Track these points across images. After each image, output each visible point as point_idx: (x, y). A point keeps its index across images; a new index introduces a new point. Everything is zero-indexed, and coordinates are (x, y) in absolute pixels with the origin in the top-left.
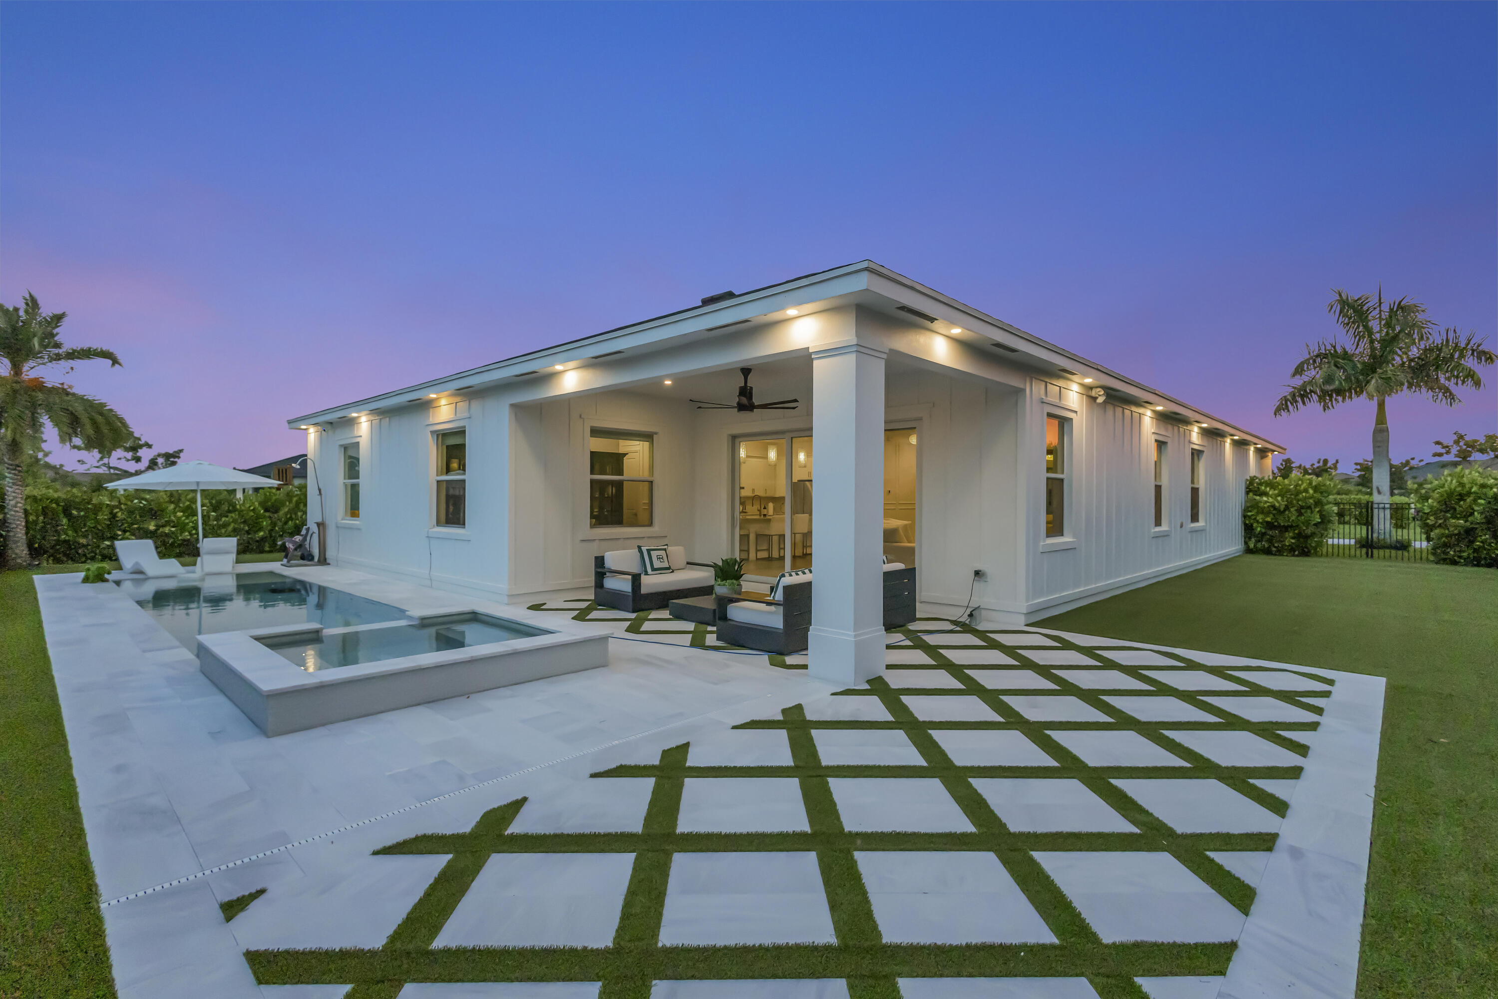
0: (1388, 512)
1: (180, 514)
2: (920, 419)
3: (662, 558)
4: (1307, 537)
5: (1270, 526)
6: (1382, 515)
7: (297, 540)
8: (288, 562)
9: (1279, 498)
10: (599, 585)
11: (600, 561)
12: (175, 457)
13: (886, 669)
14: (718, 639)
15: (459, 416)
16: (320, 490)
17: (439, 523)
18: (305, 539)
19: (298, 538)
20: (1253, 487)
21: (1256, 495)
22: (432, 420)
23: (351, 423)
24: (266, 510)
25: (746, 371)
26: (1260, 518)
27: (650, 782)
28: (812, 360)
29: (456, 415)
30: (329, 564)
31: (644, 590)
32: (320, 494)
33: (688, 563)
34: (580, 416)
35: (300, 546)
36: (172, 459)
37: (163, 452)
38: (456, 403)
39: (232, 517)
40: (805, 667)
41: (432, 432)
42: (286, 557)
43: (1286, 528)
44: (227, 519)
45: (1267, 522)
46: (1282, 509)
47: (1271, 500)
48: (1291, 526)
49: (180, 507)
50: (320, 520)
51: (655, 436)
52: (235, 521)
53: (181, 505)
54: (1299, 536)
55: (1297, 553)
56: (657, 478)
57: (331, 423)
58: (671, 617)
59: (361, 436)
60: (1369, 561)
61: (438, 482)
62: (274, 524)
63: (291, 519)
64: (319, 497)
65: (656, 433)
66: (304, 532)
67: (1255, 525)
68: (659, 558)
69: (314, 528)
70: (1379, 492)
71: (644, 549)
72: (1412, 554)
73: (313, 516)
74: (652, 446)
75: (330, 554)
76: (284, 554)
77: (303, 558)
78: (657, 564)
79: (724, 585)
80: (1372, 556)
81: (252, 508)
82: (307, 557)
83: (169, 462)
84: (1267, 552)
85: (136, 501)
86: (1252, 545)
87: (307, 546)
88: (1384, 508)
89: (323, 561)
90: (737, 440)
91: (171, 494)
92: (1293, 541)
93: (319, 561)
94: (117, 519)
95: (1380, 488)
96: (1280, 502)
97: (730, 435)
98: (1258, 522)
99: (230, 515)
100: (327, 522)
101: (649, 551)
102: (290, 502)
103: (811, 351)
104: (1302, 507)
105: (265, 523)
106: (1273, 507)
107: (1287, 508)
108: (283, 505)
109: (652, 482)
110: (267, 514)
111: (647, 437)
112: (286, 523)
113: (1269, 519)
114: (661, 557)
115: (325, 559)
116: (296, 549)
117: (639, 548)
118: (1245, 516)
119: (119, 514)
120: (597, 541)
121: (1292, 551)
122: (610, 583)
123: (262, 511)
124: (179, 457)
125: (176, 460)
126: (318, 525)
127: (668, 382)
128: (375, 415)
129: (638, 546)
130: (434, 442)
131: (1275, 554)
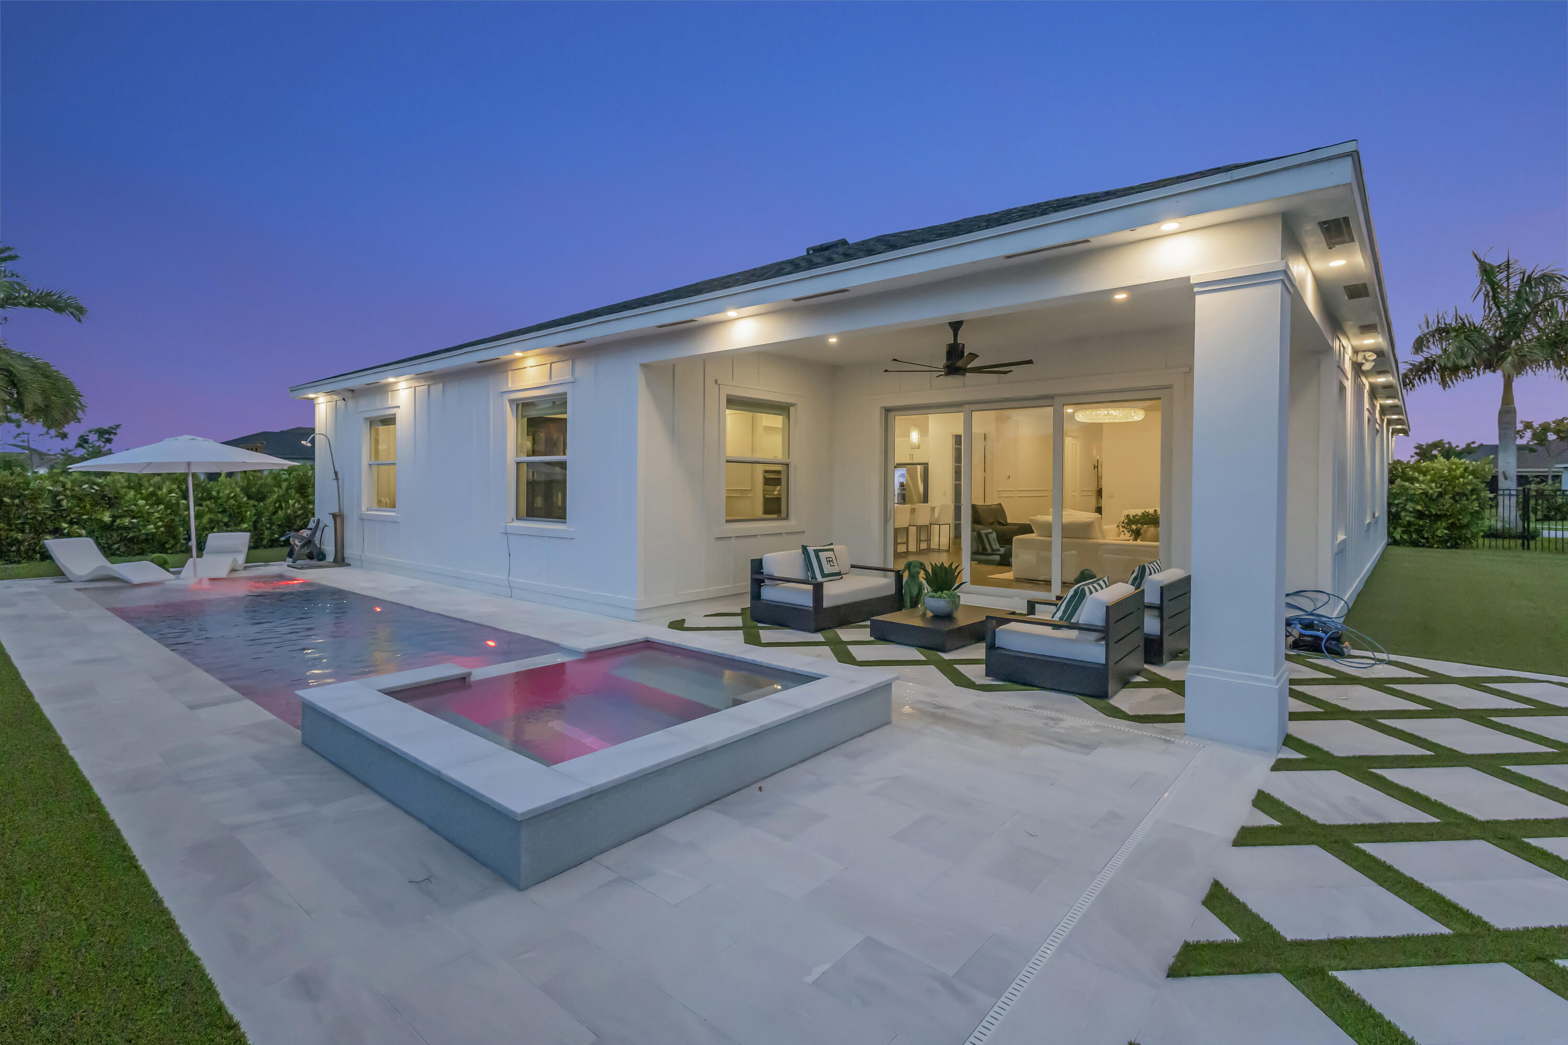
0: (1514, 499)
1: (141, 502)
3: (832, 561)
4: (1463, 527)
5: (1420, 515)
6: (1507, 502)
7: (305, 535)
8: (294, 562)
9: (1433, 485)
10: (756, 596)
11: (757, 565)
12: (109, 433)
13: (1290, 720)
14: (988, 674)
15: (555, 379)
16: (336, 474)
17: (518, 517)
18: (314, 534)
19: (305, 533)
20: (1396, 473)
21: (1405, 481)
22: (511, 386)
23: (383, 390)
24: (249, 497)
25: (956, 326)
26: (1410, 506)
28: (1195, 294)
29: (550, 379)
30: (349, 565)
31: (826, 604)
32: (337, 478)
33: (852, 566)
34: (716, 381)
35: (309, 542)
36: (107, 436)
37: (96, 427)
38: (551, 363)
39: (207, 506)
41: (511, 401)
42: (290, 555)
43: (1438, 517)
44: (201, 508)
45: (1419, 511)
46: (1434, 497)
47: (1423, 486)
48: (1445, 515)
49: (142, 493)
50: (336, 510)
51: (792, 409)
52: (210, 511)
53: (143, 491)
54: (1452, 527)
55: (1449, 544)
56: (795, 461)
57: (352, 391)
58: (872, 639)
59: (399, 407)
60: (1526, 554)
61: (518, 463)
62: (259, 515)
63: (281, 507)
64: (336, 481)
65: (793, 405)
66: (312, 525)
67: (1403, 514)
68: (829, 561)
69: (329, 521)
70: (1506, 478)
71: (810, 549)
73: (323, 507)
74: (787, 421)
75: (349, 552)
76: (286, 550)
77: (310, 556)
78: (827, 569)
79: (940, 597)
80: (1528, 548)
81: (232, 495)
82: (316, 556)
83: (103, 440)
84: (1415, 544)
85: (86, 486)
86: (1398, 537)
87: (317, 542)
88: (1510, 495)
89: (340, 561)
90: (891, 414)
91: (129, 477)
92: (1446, 532)
93: (335, 561)
94: (61, 508)
95: (1507, 474)
96: (1434, 489)
97: (883, 408)
98: (1406, 510)
99: (204, 503)
100: (346, 512)
101: (817, 552)
102: (280, 486)
103: (1192, 282)
104: (1458, 494)
105: (248, 513)
106: (1425, 493)
107: (1441, 495)
108: (272, 492)
109: (787, 465)
110: (252, 502)
111: (781, 409)
112: (275, 513)
113: (1419, 508)
114: (831, 559)
115: (343, 559)
116: (303, 546)
117: (804, 548)
118: (1390, 505)
119: (64, 503)
120: (734, 538)
121: (1443, 543)
122: (769, 593)
123: (245, 499)
124: (115, 434)
125: (112, 436)
126: (335, 516)
127: (833, 340)
128: (421, 380)
129: (802, 546)
130: (513, 415)
131: (1423, 546)
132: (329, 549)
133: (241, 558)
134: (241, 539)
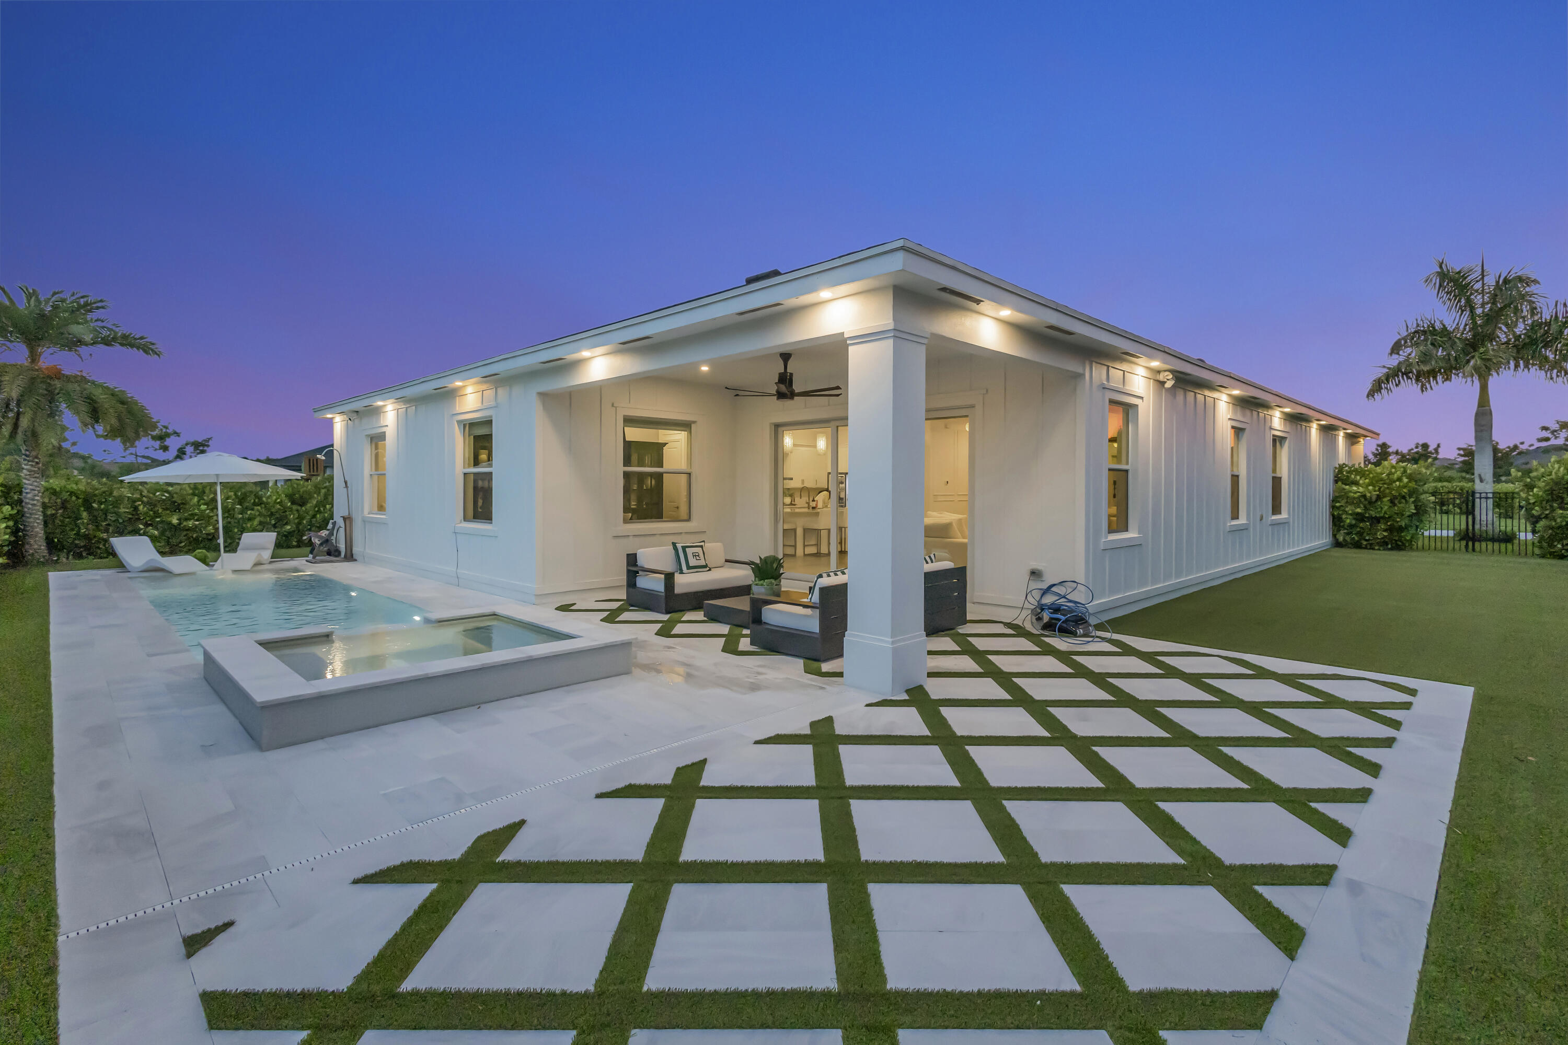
0: (1490, 502)
1: (203, 507)
2: (973, 406)
3: (698, 556)
4: (1401, 529)
5: (1360, 518)
6: (1484, 505)
7: (323, 535)
8: (314, 558)
9: (1371, 488)
10: (631, 583)
11: (632, 559)
12: (203, 445)
14: (752, 644)
15: (486, 404)
16: (346, 483)
17: (465, 519)
18: (331, 534)
19: (324, 533)
20: (1342, 476)
21: (1346, 485)
22: (458, 409)
23: (376, 412)
24: (293, 503)
25: (786, 357)
26: (1349, 509)
27: (658, 804)
28: (848, 345)
29: (483, 403)
30: (356, 560)
31: (678, 590)
32: (346, 486)
33: (727, 561)
34: (613, 405)
35: (326, 541)
36: (201, 448)
37: (192, 440)
38: (483, 391)
39: (258, 510)
40: (840, 675)
41: (459, 422)
42: (311, 552)
43: (1378, 520)
44: (252, 512)
45: (1358, 514)
46: (1374, 498)
47: (1361, 489)
48: (1383, 518)
49: (204, 499)
50: (346, 514)
51: (693, 426)
52: (260, 515)
53: (205, 498)
54: (1390, 530)
55: (1390, 546)
56: (695, 472)
57: (357, 412)
58: (706, 619)
59: (387, 426)
60: (1468, 556)
61: (465, 474)
62: (301, 518)
63: (319, 512)
64: (346, 489)
65: (694, 422)
66: (330, 526)
67: (1344, 516)
68: (695, 555)
69: (340, 522)
70: (1482, 481)
71: (679, 546)
72: (1516, 548)
73: (339, 510)
74: (689, 434)
75: (355, 550)
76: (309, 549)
77: (329, 553)
78: (693, 562)
79: (762, 585)
80: (1474, 550)
81: (279, 500)
82: (333, 553)
83: (198, 451)
84: (1357, 545)
85: (158, 493)
86: (1341, 539)
87: (334, 541)
88: (1487, 498)
89: (350, 557)
90: (780, 429)
91: (195, 487)
92: (1385, 534)
93: (346, 556)
94: (139, 512)
95: (1483, 476)
96: (1371, 492)
97: (773, 424)
98: (1346, 513)
99: (256, 508)
100: (354, 516)
101: (684, 548)
102: (319, 494)
103: (846, 336)
104: (1395, 497)
105: (292, 516)
106: (1364, 496)
107: (1379, 498)
108: (311, 497)
109: (690, 474)
110: (295, 507)
111: (685, 425)
112: (314, 516)
113: (1359, 510)
114: (697, 554)
115: (352, 555)
116: (321, 544)
117: (674, 544)
118: (1333, 507)
119: (141, 507)
120: (631, 537)
121: (1384, 544)
122: (643, 582)
123: (289, 504)
124: (208, 446)
125: (205, 448)
126: (345, 519)
127: (705, 368)
128: (402, 404)
129: (673, 543)
130: (461, 433)
131: (1366, 548)
132: (342, 547)
133: (267, 555)
134: (269, 538)
